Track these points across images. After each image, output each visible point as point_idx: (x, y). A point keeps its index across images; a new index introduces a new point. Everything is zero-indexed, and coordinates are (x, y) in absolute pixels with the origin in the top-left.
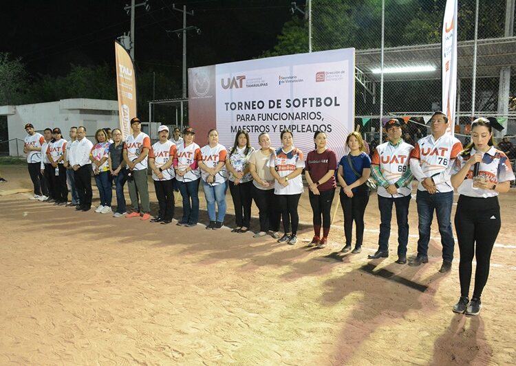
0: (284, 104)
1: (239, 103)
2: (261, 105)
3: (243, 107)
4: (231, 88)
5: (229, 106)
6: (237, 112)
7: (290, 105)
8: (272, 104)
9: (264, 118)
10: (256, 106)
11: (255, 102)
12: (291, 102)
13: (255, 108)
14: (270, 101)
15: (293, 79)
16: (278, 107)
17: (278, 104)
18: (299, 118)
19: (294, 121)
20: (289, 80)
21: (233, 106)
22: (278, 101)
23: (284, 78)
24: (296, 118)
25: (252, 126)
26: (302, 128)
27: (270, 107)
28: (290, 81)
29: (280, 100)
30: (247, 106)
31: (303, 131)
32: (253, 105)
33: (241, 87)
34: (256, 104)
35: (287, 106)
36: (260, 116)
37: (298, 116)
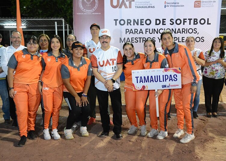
0: (168, 22)
1: (128, 20)
2: (148, 22)
3: (132, 23)
4: (120, 7)
5: (118, 22)
6: (126, 26)
7: (173, 23)
8: (158, 22)
9: (151, 32)
10: (144, 23)
11: (143, 20)
12: (174, 21)
13: (143, 25)
14: (156, 20)
15: (176, 5)
16: (163, 24)
17: (163, 22)
18: (180, 32)
19: (176, 34)
20: (173, 5)
21: (122, 22)
22: (163, 20)
23: (168, 3)
24: (178, 32)
25: (140, 38)
26: (182, 40)
27: (156, 24)
28: (174, 6)
29: (165, 19)
30: (136, 22)
31: (182, 42)
32: (141, 22)
33: (130, 7)
34: (144, 21)
35: (170, 24)
36: (147, 30)
37: (179, 31)
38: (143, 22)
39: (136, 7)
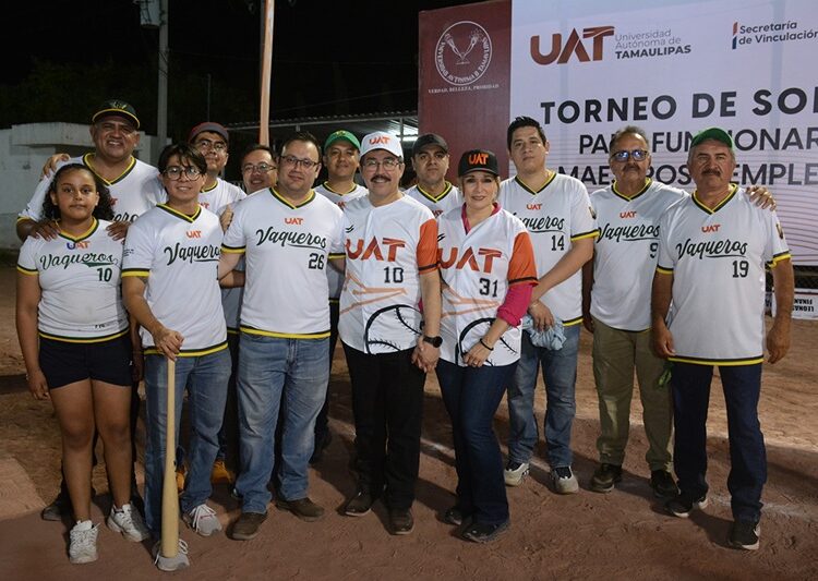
0: (744, 104)
1: (588, 103)
2: (664, 107)
3: (603, 114)
5: (554, 111)
6: (581, 126)
7: (768, 107)
8: (703, 105)
9: (674, 145)
10: (648, 112)
11: (645, 99)
12: (773, 100)
13: (645, 117)
14: (697, 97)
15: (784, 32)
16: (724, 113)
17: (725, 104)
18: (798, 143)
19: (780, 152)
20: (770, 33)
21: (569, 112)
22: (725, 95)
23: (749, 30)
24: (787, 143)
26: (808, 174)
27: (696, 114)
28: (773, 39)
29: (733, 94)
30: (618, 110)
31: (807, 182)
32: (637, 108)
33: (598, 56)
34: (649, 105)
35: (756, 111)
36: (659, 138)
37: (793, 139)
38: (644, 108)
39: (619, 53)
